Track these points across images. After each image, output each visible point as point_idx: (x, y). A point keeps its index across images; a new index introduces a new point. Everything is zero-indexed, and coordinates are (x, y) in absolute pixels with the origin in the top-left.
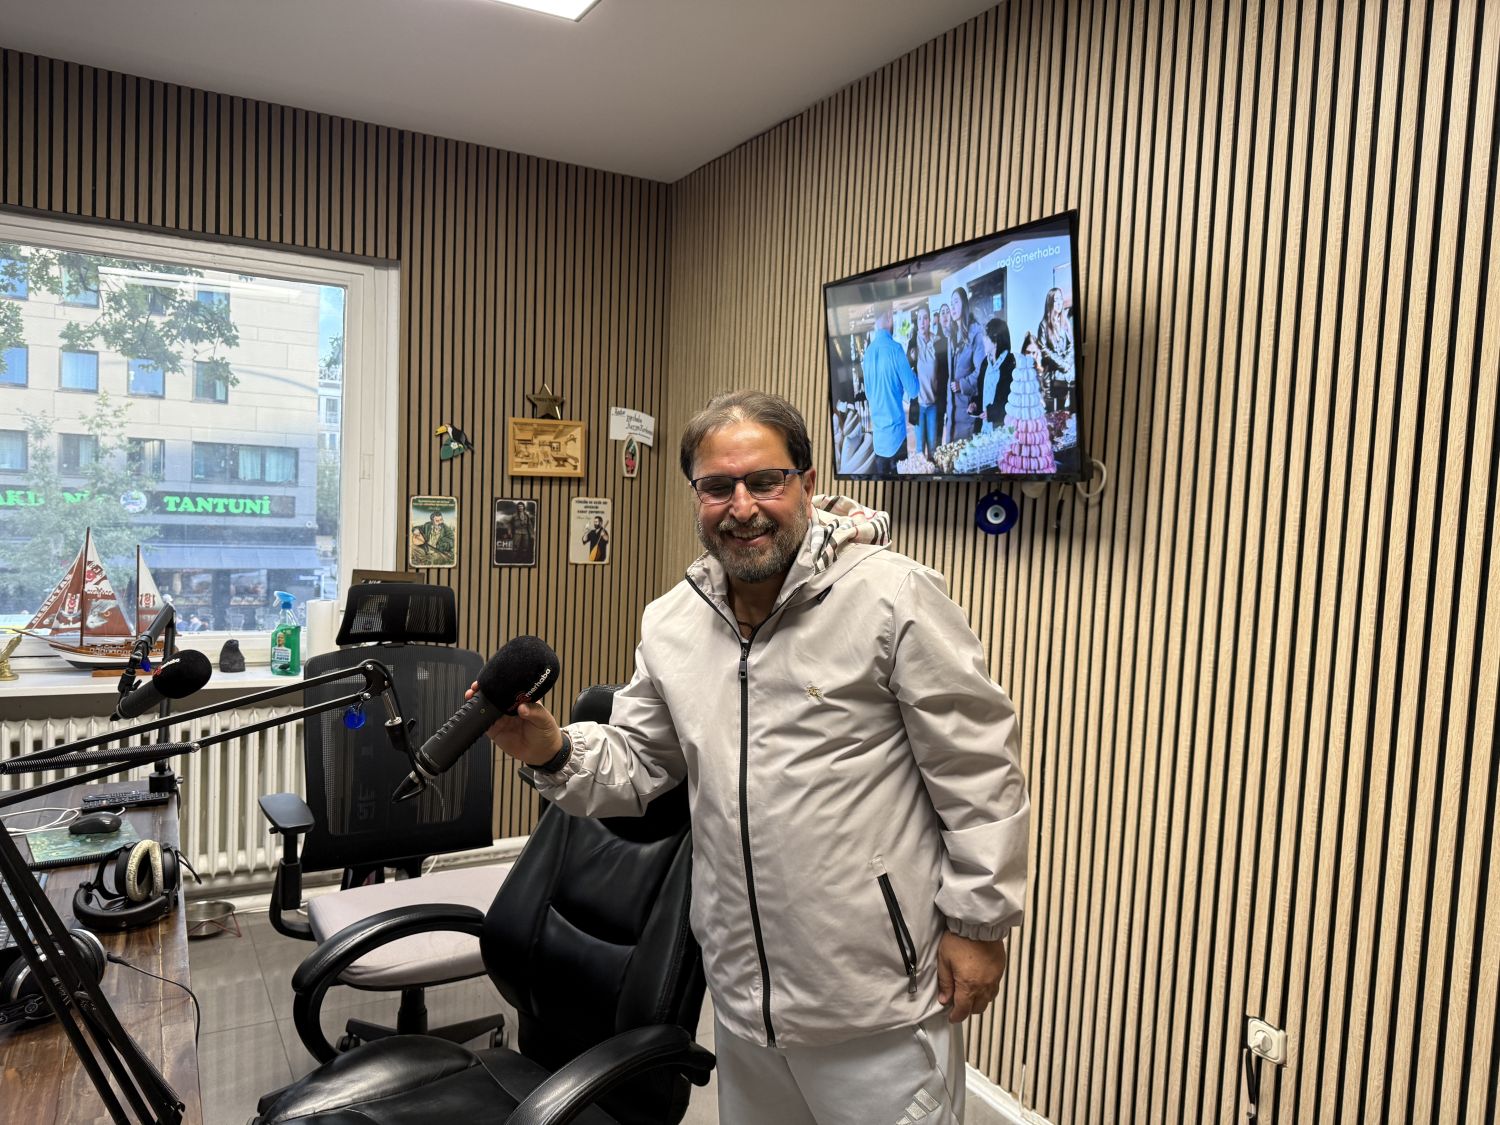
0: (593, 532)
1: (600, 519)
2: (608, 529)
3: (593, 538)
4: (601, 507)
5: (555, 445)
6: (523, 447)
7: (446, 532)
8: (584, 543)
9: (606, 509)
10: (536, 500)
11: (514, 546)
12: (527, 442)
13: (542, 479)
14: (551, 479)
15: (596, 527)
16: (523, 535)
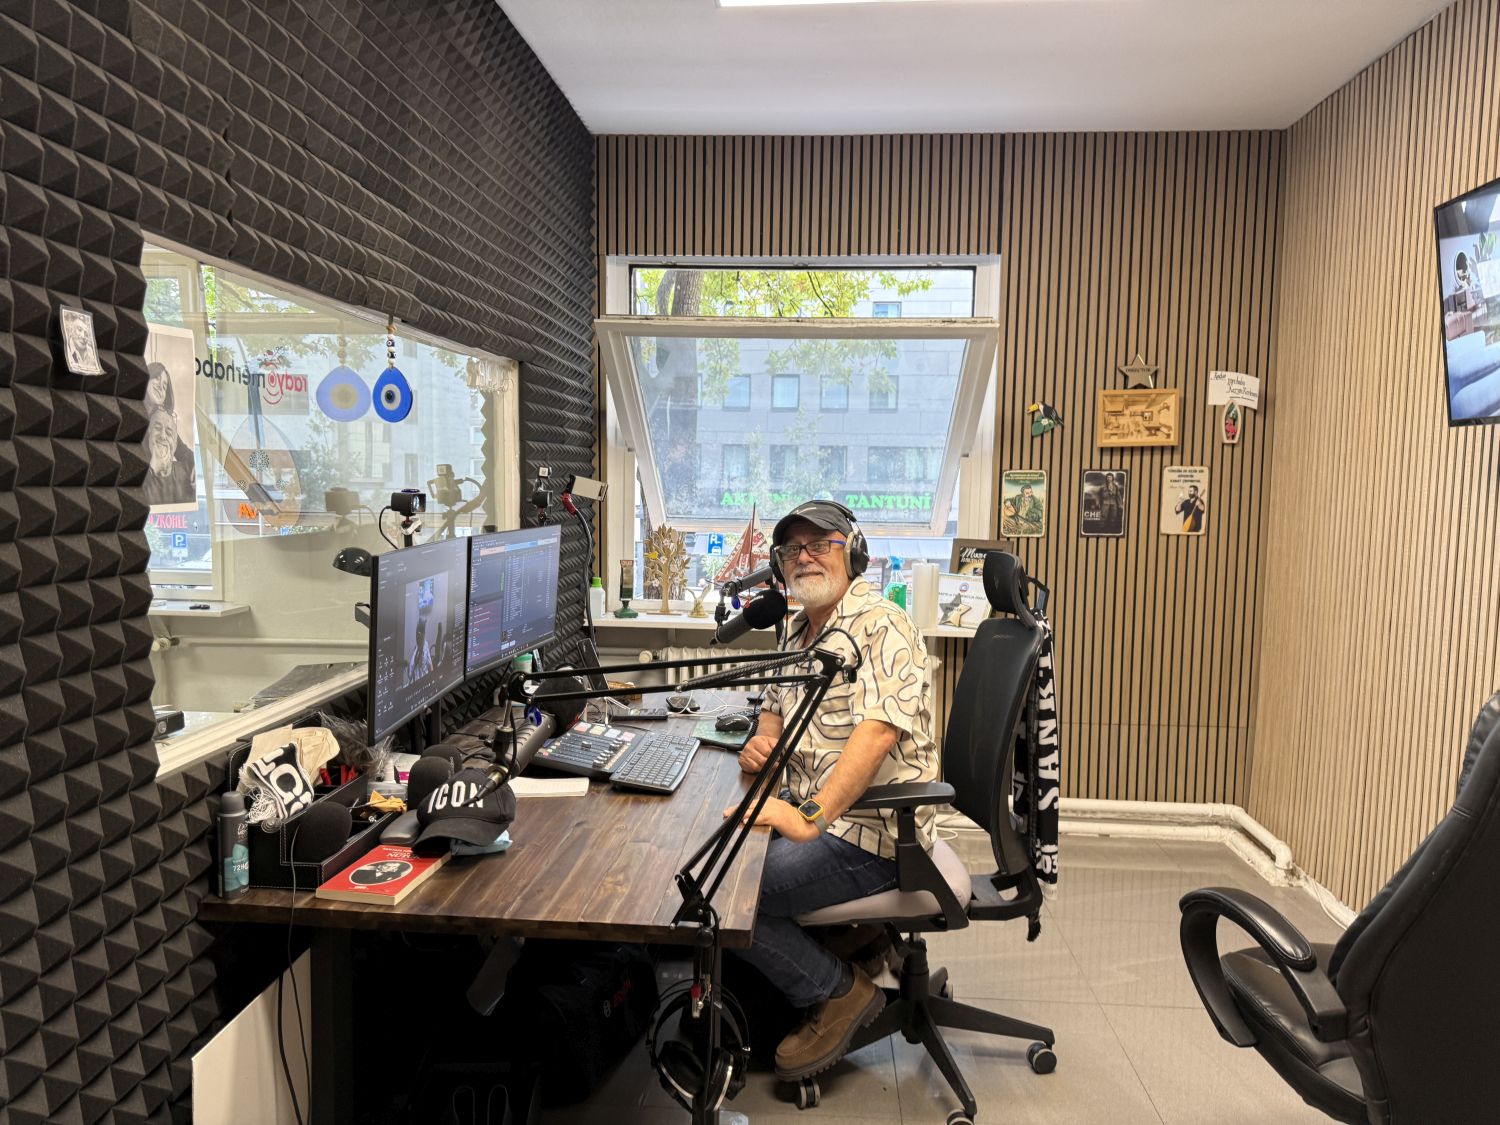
1: (1196, 488)
2: (1205, 498)
3: (1188, 507)
4: (1197, 476)
5: (1146, 414)
6: (1113, 419)
7: (1036, 504)
8: (1177, 513)
9: (1202, 477)
10: (1126, 471)
11: (1102, 516)
12: (1117, 414)
13: (1132, 449)
14: (1142, 449)
15: (1192, 496)
16: (1111, 506)
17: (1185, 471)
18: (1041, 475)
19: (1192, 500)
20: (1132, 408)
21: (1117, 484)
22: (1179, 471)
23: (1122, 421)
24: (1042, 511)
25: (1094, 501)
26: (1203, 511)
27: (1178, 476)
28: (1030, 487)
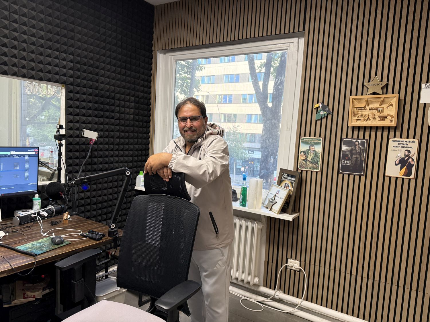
0: (403, 159)
1: (409, 152)
2: (415, 158)
3: (403, 162)
4: (410, 145)
5: (380, 109)
6: (359, 112)
7: (316, 154)
8: (396, 165)
9: (414, 146)
10: (366, 140)
11: (352, 163)
12: (361, 108)
13: (371, 128)
14: (377, 128)
15: (406, 156)
16: (357, 158)
17: (403, 141)
18: (320, 140)
19: (406, 158)
20: (371, 106)
21: (360, 146)
22: (400, 141)
23: (364, 112)
24: (319, 159)
26: (413, 165)
27: (398, 144)
28: (314, 146)
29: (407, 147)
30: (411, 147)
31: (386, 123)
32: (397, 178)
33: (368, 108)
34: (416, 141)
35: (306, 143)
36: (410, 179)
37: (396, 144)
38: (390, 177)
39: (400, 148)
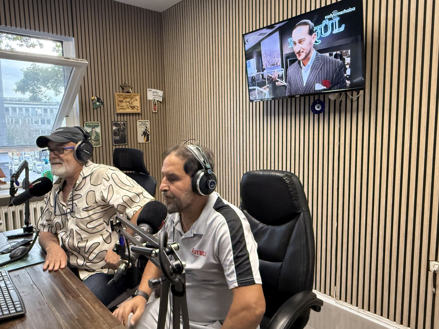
0: (145, 131)
1: (146, 127)
2: (149, 130)
3: (145, 134)
5: (130, 102)
7: (97, 134)
8: (142, 135)
10: (126, 122)
11: (120, 138)
12: (121, 101)
13: (127, 114)
14: (130, 114)
15: (146, 130)
16: (122, 134)
17: (143, 122)
18: (98, 123)
19: (146, 131)
20: (126, 100)
21: (123, 126)
22: (141, 122)
23: (123, 104)
24: (100, 137)
25: (117, 133)
26: (149, 135)
27: (142, 123)
28: (95, 128)
29: (145, 125)
30: (147, 125)
31: (135, 111)
32: (143, 143)
33: (124, 101)
34: (149, 121)
35: (89, 126)
36: (148, 143)
37: (140, 123)
38: (140, 143)
39: (142, 126)
